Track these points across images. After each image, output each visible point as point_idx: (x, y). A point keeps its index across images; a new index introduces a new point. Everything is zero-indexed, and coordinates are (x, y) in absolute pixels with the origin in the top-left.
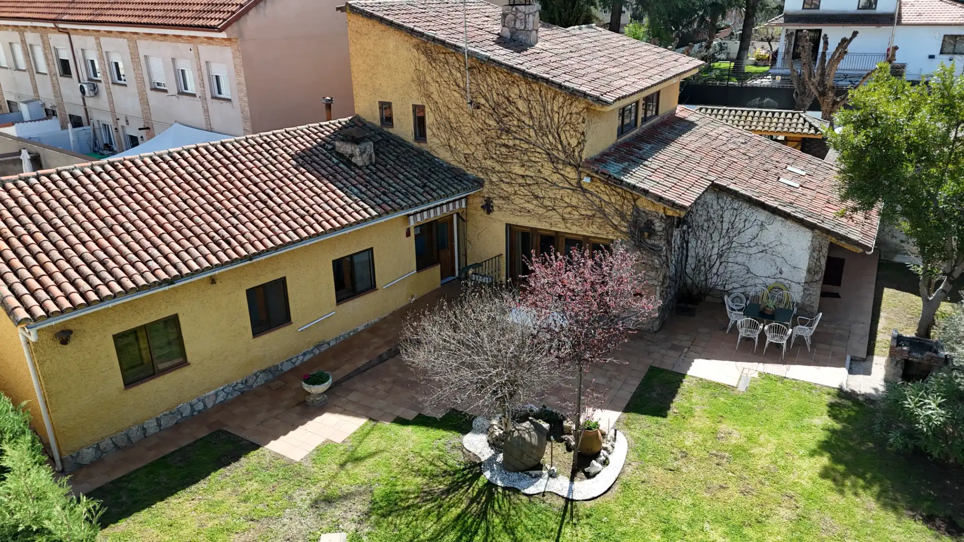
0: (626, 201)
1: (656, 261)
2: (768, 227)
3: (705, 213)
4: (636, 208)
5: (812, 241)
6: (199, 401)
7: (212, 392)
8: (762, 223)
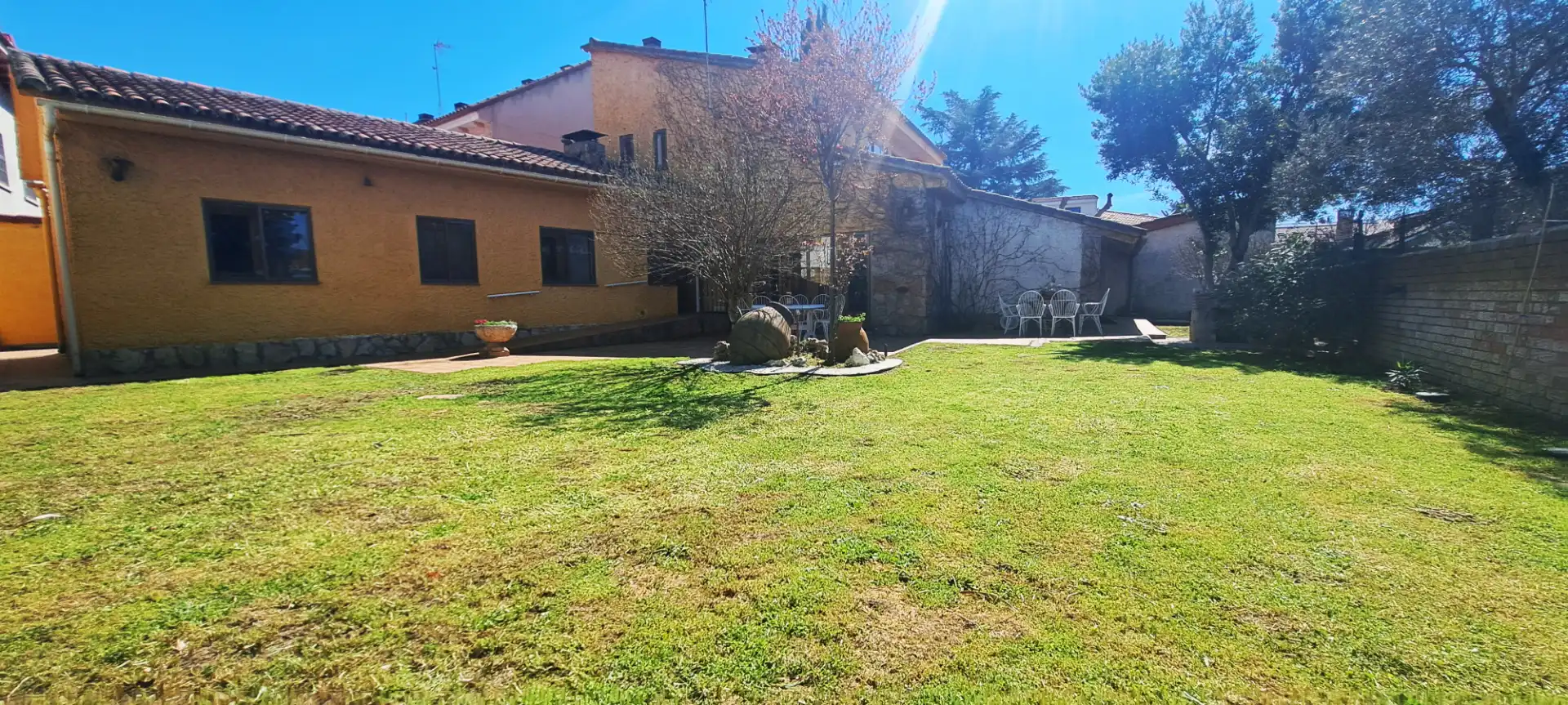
0: (881, 183)
2: (1034, 230)
3: (965, 228)
4: (893, 187)
5: (1083, 238)
6: (330, 341)
7: (352, 337)
8: (1027, 227)
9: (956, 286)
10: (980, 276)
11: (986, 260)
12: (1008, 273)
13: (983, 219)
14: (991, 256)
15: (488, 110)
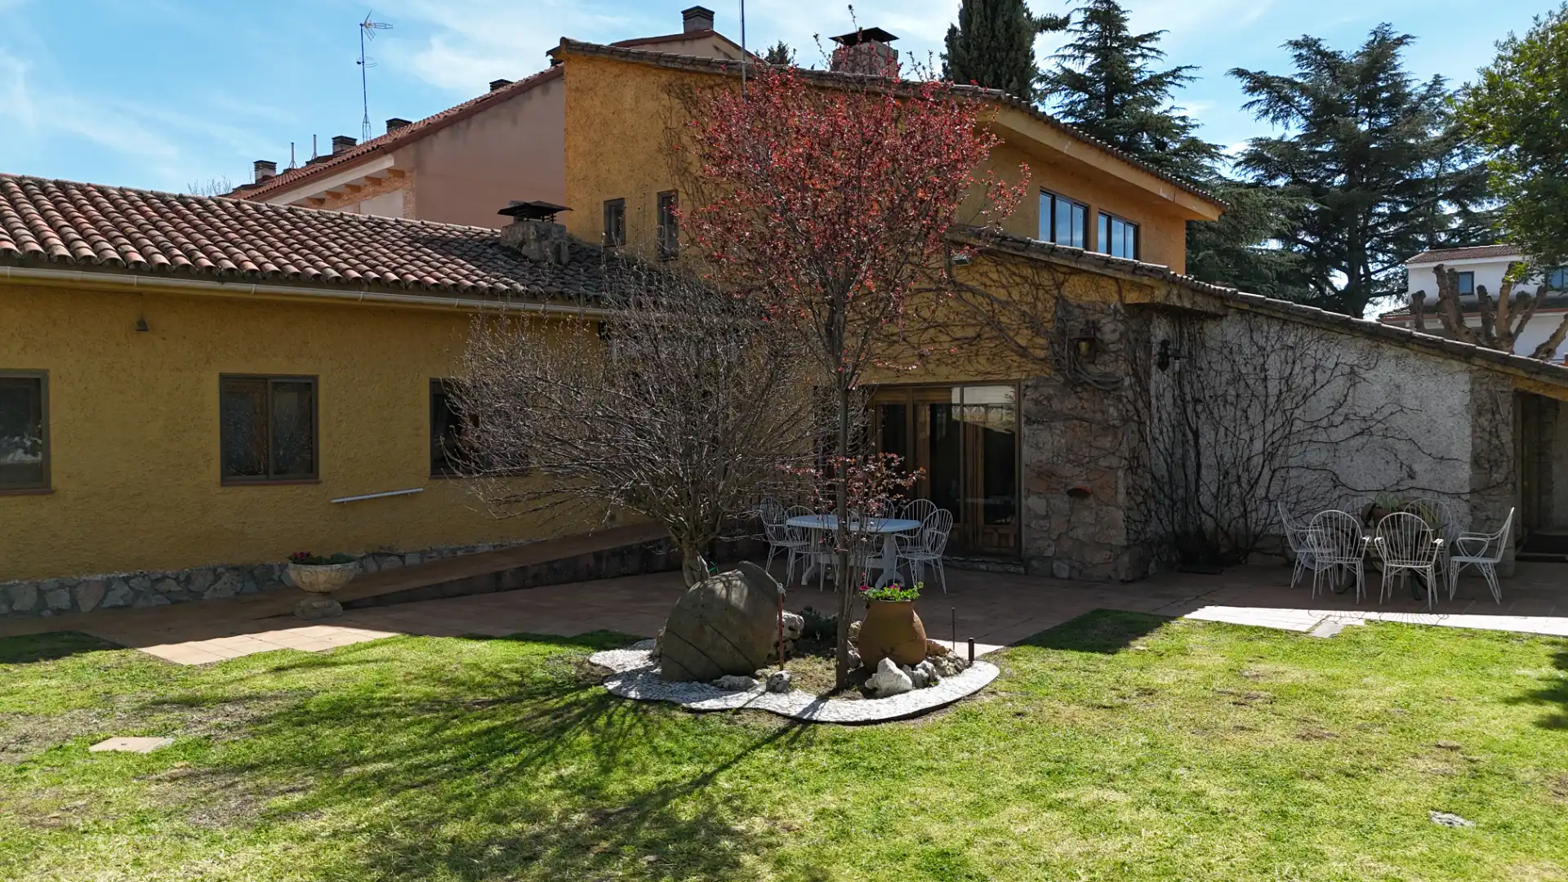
0: (1041, 292)
1: (1111, 410)
2: (1367, 375)
3: (1227, 366)
4: (1061, 301)
5: (1472, 391)
6: (62, 586)
7: (99, 577)
8: (1352, 367)
9: (1209, 476)
10: (1257, 461)
11: (1269, 427)
12: (1314, 457)
13: (1262, 349)
14: (1279, 422)
15: (410, 149)
